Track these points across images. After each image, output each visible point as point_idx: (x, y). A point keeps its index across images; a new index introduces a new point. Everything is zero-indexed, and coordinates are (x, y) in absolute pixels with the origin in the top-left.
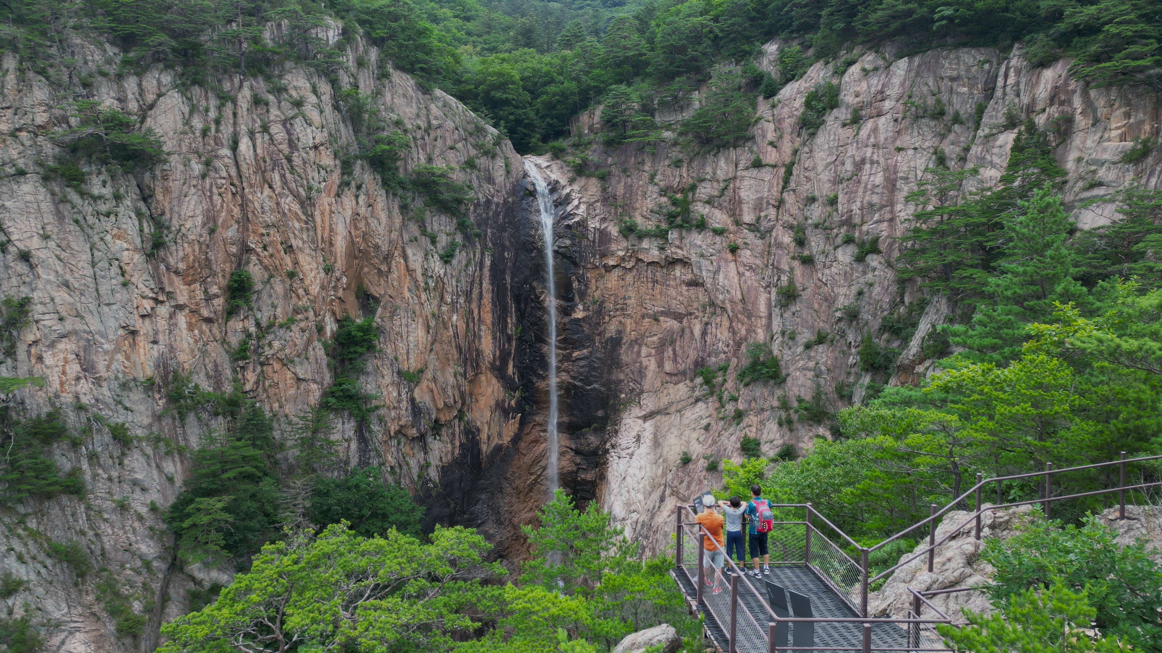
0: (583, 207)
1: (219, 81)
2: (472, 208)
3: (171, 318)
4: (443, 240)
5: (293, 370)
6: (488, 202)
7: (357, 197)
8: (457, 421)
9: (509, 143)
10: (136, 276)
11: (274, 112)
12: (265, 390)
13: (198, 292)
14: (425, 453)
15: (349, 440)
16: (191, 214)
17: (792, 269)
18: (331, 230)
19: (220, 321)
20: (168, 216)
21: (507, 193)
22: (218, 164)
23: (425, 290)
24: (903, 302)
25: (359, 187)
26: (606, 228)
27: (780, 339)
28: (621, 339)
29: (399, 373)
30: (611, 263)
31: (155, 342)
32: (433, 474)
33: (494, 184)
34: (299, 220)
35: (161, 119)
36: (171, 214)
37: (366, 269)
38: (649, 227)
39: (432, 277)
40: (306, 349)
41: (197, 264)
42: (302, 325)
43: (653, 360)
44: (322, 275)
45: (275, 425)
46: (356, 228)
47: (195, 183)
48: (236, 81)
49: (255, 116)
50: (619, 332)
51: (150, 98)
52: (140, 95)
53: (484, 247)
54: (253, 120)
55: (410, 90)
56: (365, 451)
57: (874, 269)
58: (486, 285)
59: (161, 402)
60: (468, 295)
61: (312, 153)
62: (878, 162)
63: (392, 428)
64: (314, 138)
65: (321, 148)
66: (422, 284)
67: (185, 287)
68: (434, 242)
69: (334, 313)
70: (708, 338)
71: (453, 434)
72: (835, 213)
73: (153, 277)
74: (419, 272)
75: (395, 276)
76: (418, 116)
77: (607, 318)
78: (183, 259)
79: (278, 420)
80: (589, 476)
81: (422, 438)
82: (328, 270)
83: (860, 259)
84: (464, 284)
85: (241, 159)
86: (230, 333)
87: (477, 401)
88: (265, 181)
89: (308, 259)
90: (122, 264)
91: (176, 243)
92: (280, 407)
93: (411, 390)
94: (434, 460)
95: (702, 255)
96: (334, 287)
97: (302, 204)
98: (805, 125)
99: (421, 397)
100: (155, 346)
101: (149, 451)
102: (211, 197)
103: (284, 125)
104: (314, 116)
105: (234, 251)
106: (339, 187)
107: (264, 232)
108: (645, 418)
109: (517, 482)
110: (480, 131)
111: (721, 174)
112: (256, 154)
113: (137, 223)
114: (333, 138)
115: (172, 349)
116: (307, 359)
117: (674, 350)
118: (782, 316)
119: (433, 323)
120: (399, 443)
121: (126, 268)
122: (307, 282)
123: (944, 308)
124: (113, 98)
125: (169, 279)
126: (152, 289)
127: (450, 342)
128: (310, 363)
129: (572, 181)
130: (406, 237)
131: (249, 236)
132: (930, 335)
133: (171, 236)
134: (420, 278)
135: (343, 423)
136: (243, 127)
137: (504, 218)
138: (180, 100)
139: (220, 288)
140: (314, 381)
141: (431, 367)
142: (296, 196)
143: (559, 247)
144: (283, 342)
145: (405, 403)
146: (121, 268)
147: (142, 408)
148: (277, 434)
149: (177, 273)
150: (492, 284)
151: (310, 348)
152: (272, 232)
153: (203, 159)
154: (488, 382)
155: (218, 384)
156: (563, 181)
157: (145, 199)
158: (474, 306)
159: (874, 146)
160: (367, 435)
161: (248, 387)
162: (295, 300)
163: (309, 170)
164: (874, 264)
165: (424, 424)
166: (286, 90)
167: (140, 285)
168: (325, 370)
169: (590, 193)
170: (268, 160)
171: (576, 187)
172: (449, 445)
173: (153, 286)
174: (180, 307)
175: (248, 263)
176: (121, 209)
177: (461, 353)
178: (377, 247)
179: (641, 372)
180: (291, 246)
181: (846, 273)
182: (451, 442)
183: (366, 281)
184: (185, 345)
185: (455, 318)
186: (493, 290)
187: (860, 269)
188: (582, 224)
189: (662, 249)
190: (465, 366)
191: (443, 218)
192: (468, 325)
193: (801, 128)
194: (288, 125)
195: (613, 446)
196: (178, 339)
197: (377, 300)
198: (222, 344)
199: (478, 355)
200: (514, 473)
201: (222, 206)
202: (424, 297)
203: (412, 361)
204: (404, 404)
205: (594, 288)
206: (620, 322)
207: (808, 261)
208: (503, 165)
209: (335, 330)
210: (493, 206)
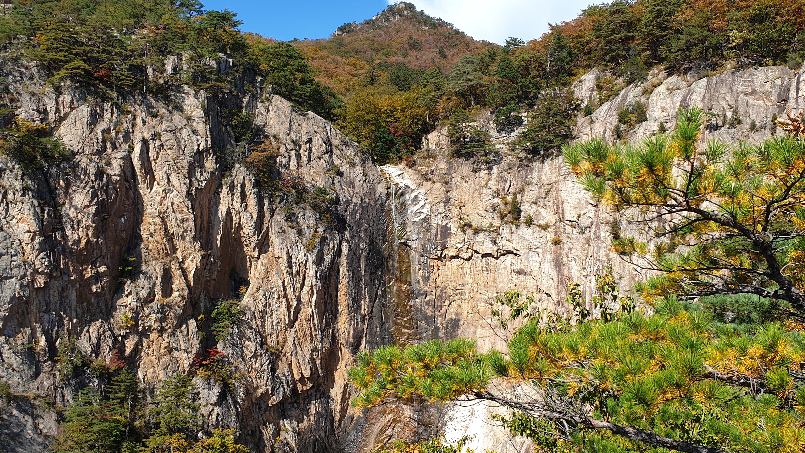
3: (63, 291)
4: (307, 232)
5: (167, 340)
6: (348, 202)
7: (233, 194)
8: (313, 391)
13: (89, 270)
14: (284, 419)
16: (88, 204)
19: (107, 295)
21: (365, 195)
22: (115, 164)
23: (289, 274)
25: (235, 187)
26: (447, 224)
28: (459, 320)
29: (262, 346)
30: (451, 253)
32: (290, 438)
33: (353, 187)
35: (72, 128)
37: (239, 256)
38: (484, 224)
39: (295, 263)
40: (180, 322)
46: (232, 220)
50: (457, 314)
51: (65, 111)
52: (57, 109)
53: (343, 239)
54: (149, 129)
55: (286, 111)
56: (227, 415)
58: (343, 271)
60: (327, 279)
61: (196, 157)
63: (254, 395)
64: (199, 146)
65: (205, 154)
66: (287, 269)
68: (299, 233)
73: (49, 256)
74: (284, 258)
77: (447, 302)
78: (77, 242)
81: (281, 405)
82: (205, 255)
84: (323, 270)
85: (135, 160)
86: (115, 307)
88: (155, 178)
89: (188, 245)
90: (23, 244)
91: (72, 227)
95: (529, 248)
96: (209, 270)
97: (184, 198)
98: (618, 137)
99: (281, 368)
100: (46, 315)
103: (174, 134)
104: (200, 127)
105: (124, 236)
106: (219, 185)
107: (151, 221)
110: (344, 145)
111: (545, 179)
113: (39, 210)
114: (216, 146)
116: (181, 331)
119: (294, 303)
120: (260, 409)
122: (185, 265)
127: (309, 320)
128: (183, 335)
129: (419, 186)
133: (69, 222)
134: (285, 264)
135: (209, 389)
136: (139, 135)
137: (361, 215)
138: (89, 112)
139: (108, 267)
140: (186, 351)
141: (291, 342)
143: (407, 240)
149: (71, 253)
150: (349, 270)
151: (184, 322)
152: (157, 221)
153: (103, 160)
156: (412, 186)
157: (51, 191)
160: (230, 401)
161: (127, 354)
163: (193, 171)
166: (179, 107)
167: (37, 262)
168: (196, 341)
169: (434, 195)
170: (158, 162)
171: (422, 191)
172: (306, 413)
173: (48, 264)
174: (72, 282)
175: (136, 247)
176: (27, 198)
178: (249, 237)
183: (239, 265)
184: (74, 315)
185: (314, 299)
186: (349, 276)
188: (427, 220)
189: (495, 243)
190: (322, 341)
194: (178, 134)
195: (450, 419)
196: (67, 308)
197: (248, 283)
199: (334, 332)
200: (363, 440)
202: (288, 280)
203: (274, 336)
205: (436, 276)
206: (459, 306)
208: (362, 172)
209: (208, 306)
210: (352, 205)
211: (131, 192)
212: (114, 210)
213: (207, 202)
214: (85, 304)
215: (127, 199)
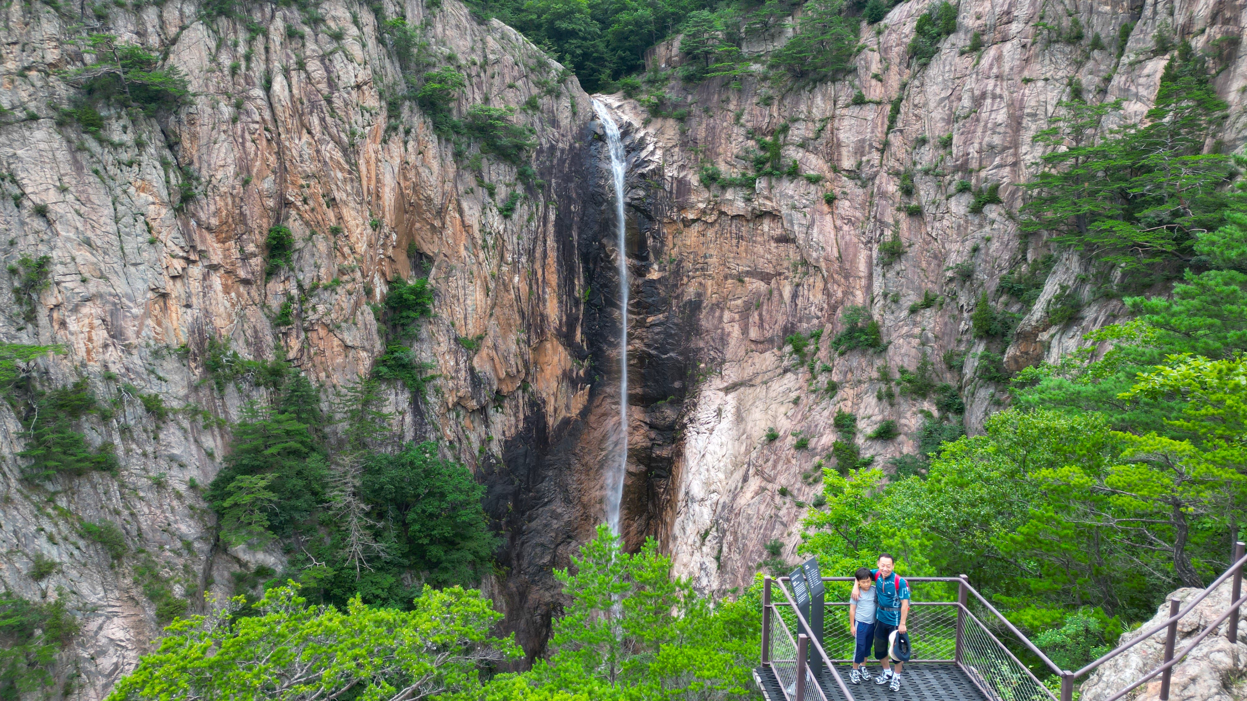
0: (659, 153)
1: (249, 11)
2: (534, 155)
3: (204, 279)
4: (502, 192)
5: (340, 336)
6: (552, 148)
7: (406, 143)
8: (520, 392)
9: (575, 79)
10: (165, 233)
11: (311, 46)
12: (310, 358)
13: (233, 251)
14: (487, 427)
15: (403, 413)
16: (222, 163)
17: (897, 222)
18: (378, 181)
19: (259, 282)
20: (196, 165)
21: (573, 138)
22: (249, 106)
23: (483, 248)
24: (1026, 260)
25: (407, 132)
26: (685, 176)
27: (882, 302)
28: (701, 302)
29: (456, 339)
30: (691, 216)
31: (188, 306)
32: (496, 449)
33: (559, 127)
34: (342, 170)
35: (185, 55)
36: (200, 163)
37: (418, 225)
38: (734, 176)
39: (490, 233)
40: (354, 313)
41: (230, 220)
42: (349, 286)
43: (736, 327)
44: (370, 231)
45: (322, 396)
46: (406, 179)
47: (224, 127)
48: (268, 10)
49: (289, 51)
50: (699, 295)
51: (172, 31)
52: (161, 28)
53: (548, 199)
54: (288, 55)
55: (464, 19)
56: (421, 425)
57: (993, 222)
58: (551, 242)
59: (197, 372)
60: (531, 253)
61: (354, 93)
62: (1001, 97)
63: (450, 400)
64: (356, 76)
65: (365, 87)
66: (480, 242)
67: (219, 245)
68: (492, 194)
69: (383, 274)
70: (799, 301)
71: (517, 406)
72: (948, 157)
73: (183, 234)
74: (476, 227)
75: (450, 232)
76: (473, 50)
77: (685, 280)
78: (215, 214)
79: (326, 391)
80: (665, 452)
81: (483, 410)
82: (376, 226)
83: (976, 210)
84: (526, 242)
85: (275, 100)
86: (270, 296)
87: (542, 370)
88: (303, 125)
89: (354, 213)
90: (148, 220)
91: (206, 195)
92: (328, 377)
93: (470, 359)
94: (496, 434)
95: (794, 207)
96: (383, 245)
97: (344, 151)
98: (915, 54)
99: (481, 366)
100: (189, 311)
101: (186, 424)
102: (243, 144)
103: (322, 61)
104: (356, 50)
105: (272, 204)
106: (386, 132)
107: (304, 183)
108: (727, 390)
109: (587, 458)
110: (542, 66)
111: (817, 113)
112: (292, 96)
113: (162, 173)
114: (377, 76)
115: (207, 313)
116: (355, 324)
117: (760, 315)
118: (884, 276)
119: (492, 285)
120: (458, 416)
121: (152, 224)
122: (353, 239)
123: (1075, 266)
124: (132, 32)
125: (201, 236)
126: (182, 248)
127: (512, 306)
128: (358, 329)
129: (646, 123)
130: (461, 188)
131: (287, 188)
132: (1058, 298)
133: (200, 188)
134: (477, 235)
135: (397, 394)
136: (276, 64)
137: (570, 165)
138: (205, 33)
139: (257, 246)
140: (364, 349)
141: (491, 333)
142: (338, 142)
143: (633, 199)
144: (328, 306)
145: (463, 372)
146: (147, 224)
147: (177, 378)
148: (324, 406)
149: (209, 229)
150: (557, 241)
151: (359, 313)
152: (312, 183)
153: (233, 101)
154: (555, 350)
155: (259, 352)
156: (636, 124)
157: (171, 147)
158: (538, 266)
159: (997, 77)
160: (423, 407)
161: (291, 355)
162: (340, 259)
163: (351, 112)
164: (993, 215)
165: (485, 396)
166: (323, 21)
167: (169, 243)
168: (376, 337)
169: (667, 136)
170: (305, 101)
171: (651, 130)
172: (513, 418)
173: (183, 244)
174: (214, 268)
175: (287, 218)
176: (144, 158)
177: (523, 318)
178: (429, 200)
179: (724, 339)
180: (334, 199)
181: (959, 226)
182: (515, 415)
183: (418, 238)
184: (222, 309)
185: (516, 279)
186: (558, 248)
187: (977, 221)
188: (658, 172)
189: (748, 200)
190: (529, 332)
191: (502, 166)
192: (531, 288)
193: (911, 58)
194: (327, 62)
195: (691, 421)
196: (213, 301)
197: (431, 260)
198: (262, 308)
199: (542, 320)
200: (583, 448)
201: (256, 154)
202: (482, 255)
203: (470, 326)
204: (463, 374)
205: (671, 246)
206: (701, 284)
207: (916, 213)
209: (385, 292)
210: (558, 153)
212: (255, 170)
213: (373, 155)
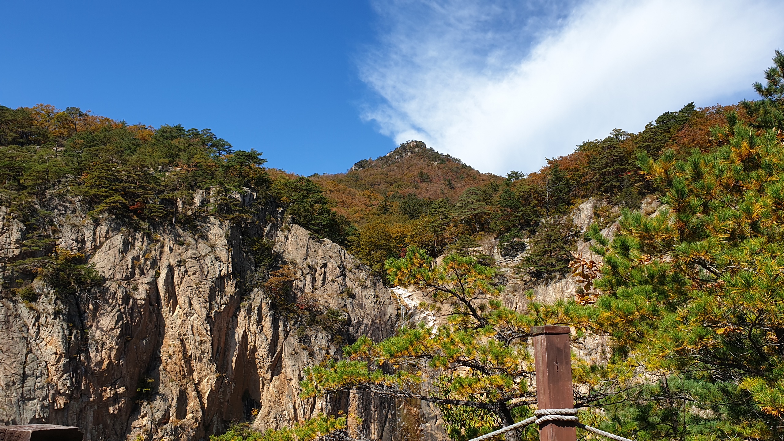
3: (81, 412)
6: (359, 323)
13: (108, 391)
16: (113, 326)
18: (226, 343)
20: (94, 328)
21: (375, 316)
22: (141, 288)
25: (253, 310)
33: (365, 308)
34: (200, 334)
35: (105, 256)
36: (97, 326)
41: (110, 368)
44: (214, 380)
46: (247, 343)
54: (175, 257)
55: (304, 238)
64: (220, 271)
65: (226, 278)
66: (298, 391)
68: (311, 355)
69: (221, 414)
73: (72, 378)
74: (296, 380)
75: (276, 383)
78: (99, 363)
82: (220, 377)
85: (160, 285)
88: (178, 303)
89: (205, 366)
90: (49, 366)
96: (223, 392)
103: (198, 261)
104: (224, 255)
105: (145, 358)
106: (237, 309)
107: (171, 343)
110: (357, 268)
112: (173, 282)
114: (237, 271)
121: (52, 369)
126: (68, 387)
130: (288, 350)
133: (94, 344)
134: (296, 385)
136: (167, 262)
138: (122, 242)
139: (126, 389)
142: (200, 315)
149: (92, 374)
152: (177, 343)
153: (131, 285)
157: (79, 315)
163: (213, 295)
166: (204, 236)
170: (182, 286)
173: (70, 385)
174: (91, 404)
175: (155, 368)
197: (260, 406)
208: (373, 294)
209: (221, 429)
210: (363, 326)
211: (154, 316)
212: (137, 333)
213: (225, 324)
214: (101, 426)
215: (150, 322)
